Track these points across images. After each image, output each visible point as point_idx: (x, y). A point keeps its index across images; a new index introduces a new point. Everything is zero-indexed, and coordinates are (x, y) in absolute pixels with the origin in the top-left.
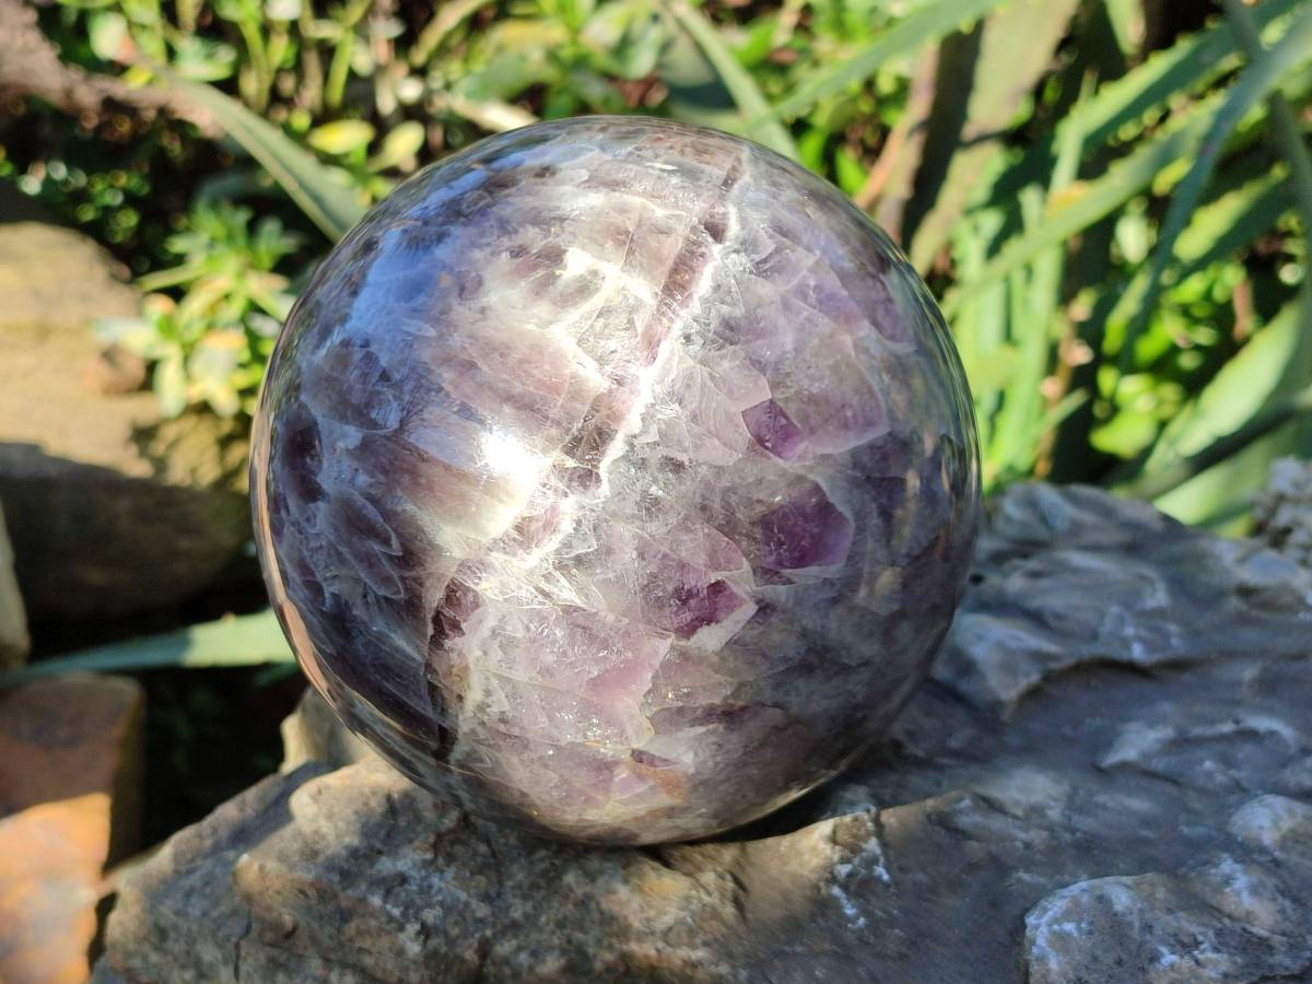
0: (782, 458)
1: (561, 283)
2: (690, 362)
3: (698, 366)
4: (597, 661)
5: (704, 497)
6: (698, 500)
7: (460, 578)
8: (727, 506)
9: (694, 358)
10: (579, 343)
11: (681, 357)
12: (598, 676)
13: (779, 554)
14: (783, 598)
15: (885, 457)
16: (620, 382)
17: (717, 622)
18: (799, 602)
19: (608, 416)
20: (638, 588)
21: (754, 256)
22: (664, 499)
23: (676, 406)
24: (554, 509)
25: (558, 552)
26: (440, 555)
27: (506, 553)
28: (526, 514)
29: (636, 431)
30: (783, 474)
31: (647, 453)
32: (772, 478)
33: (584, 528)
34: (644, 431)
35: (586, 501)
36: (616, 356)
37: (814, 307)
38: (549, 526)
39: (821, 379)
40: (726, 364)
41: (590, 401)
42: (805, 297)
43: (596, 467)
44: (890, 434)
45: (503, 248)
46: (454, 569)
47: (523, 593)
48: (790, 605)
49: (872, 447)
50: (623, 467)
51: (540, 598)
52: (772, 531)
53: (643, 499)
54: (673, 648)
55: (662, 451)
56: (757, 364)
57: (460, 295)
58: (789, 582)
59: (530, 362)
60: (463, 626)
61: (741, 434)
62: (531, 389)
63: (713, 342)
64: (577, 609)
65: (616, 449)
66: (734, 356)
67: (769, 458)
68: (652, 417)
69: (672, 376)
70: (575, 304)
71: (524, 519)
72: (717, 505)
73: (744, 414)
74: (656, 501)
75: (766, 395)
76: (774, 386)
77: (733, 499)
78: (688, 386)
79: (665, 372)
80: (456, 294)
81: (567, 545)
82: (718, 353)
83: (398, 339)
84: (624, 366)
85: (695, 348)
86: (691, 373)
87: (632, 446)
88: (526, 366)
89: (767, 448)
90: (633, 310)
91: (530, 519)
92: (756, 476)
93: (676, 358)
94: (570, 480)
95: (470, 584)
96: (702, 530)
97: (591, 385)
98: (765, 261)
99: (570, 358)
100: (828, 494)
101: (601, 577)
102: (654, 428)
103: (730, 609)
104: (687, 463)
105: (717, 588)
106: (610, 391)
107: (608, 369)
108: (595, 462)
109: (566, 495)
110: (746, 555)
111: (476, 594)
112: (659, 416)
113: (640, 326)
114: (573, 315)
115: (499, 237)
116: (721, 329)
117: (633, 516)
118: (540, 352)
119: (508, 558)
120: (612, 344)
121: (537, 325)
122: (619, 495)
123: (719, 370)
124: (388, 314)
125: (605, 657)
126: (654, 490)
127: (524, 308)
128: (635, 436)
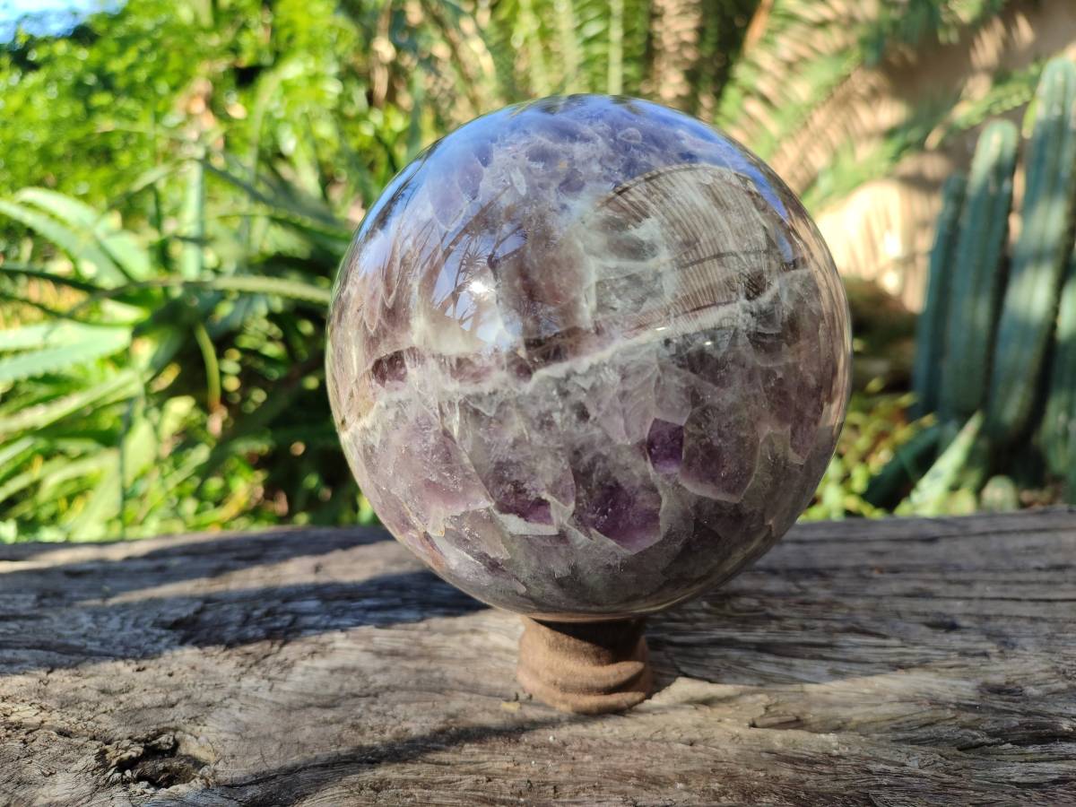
0: (654, 466)
1: (625, 234)
2: (654, 359)
3: (656, 366)
4: (440, 475)
5: (582, 447)
6: (578, 445)
7: (405, 355)
8: (592, 464)
9: (659, 359)
10: (599, 283)
11: (650, 351)
12: (434, 483)
13: (598, 518)
14: (577, 542)
15: (719, 516)
16: (599, 331)
17: (527, 520)
18: (585, 550)
19: (571, 346)
20: (495, 460)
21: (760, 327)
22: (557, 426)
23: (618, 378)
24: (488, 369)
25: (468, 397)
26: (406, 331)
27: (440, 367)
28: (471, 357)
29: (579, 371)
30: (646, 477)
31: (573, 390)
32: (635, 473)
33: (495, 398)
34: (585, 376)
35: (512, 384)
36: (612, 313)
37: (766, 391)
38: (477, 377)
39: (726, 440)
40: (676, 380)
41: (570, 326)
42: (767, 381)
43: (535, 369)
44: (736, 505)
45: (614, 179)
46: (407, 347)
47: (431, 399)
48: (579, 548)
49: (718, 504)
50: (550, 385)
51: (437, 411)
52: (607, 502)
53: (546, 415)
54: (488, 509)
55: (583, 397)
56: (694, 397)
57: (561, 185)
58: (590, 536)
59: (559, 267)
60: (387, 382)
61: (642, 431)
62: (543, 284)
63: (682, 359)
64: (451, 437)
65: (557, 370)
66: (687, 380)
67: (646, 459)
68: (598, 371)
69: (634, 358)
70: (620, 256)
71: (467, 359)
72: (586, 459)
73: (656, 421)
74: (551, 424)
75: (682, 421)
76: (692, 420)
77: (600, 464)
78: (638, 373)
79: (632, 351)
80: (559, 181)
81: (479, 398)
82: (678, 369)
83: (503, 178)
84: (611, 324)
85: (666, 353)
86: (648, 367)
87: (568, 378)
88: (554, 267)
89: (650, 453)
90: (652, 294)
91: (470, 363)
92: (627, 464)
93: (648, 349)
94: (513, 363)
95: (407, 364)
96: (564, 463)
97: (579, 316)
98: (764, 335)
99: (584, 287)
100: (662, 510)
101: (480, 434)
102: (592, 379)
103: (540, 520)
104: (591, 418)
105: (542, 503)
106: (588, 332)
107: (600, 317)
108: (536, 366)
109: (503, 368)
110: (578, 500)
111: (406, 373)
112: (602, 375)
113: (646, 306)
114: (612, 263)
115: (619, 170)
116: (694, 355)
117: (531, 419)
118: (571, 267)
119: (439, 371)
120: (618, 304)
121: (585, 247)
122: (534, 398)
123: (667, 379)
124: (514, 157)
125: (445, 477)
126: (557, 417)
127: (589, 229)
128: (575, 373)
